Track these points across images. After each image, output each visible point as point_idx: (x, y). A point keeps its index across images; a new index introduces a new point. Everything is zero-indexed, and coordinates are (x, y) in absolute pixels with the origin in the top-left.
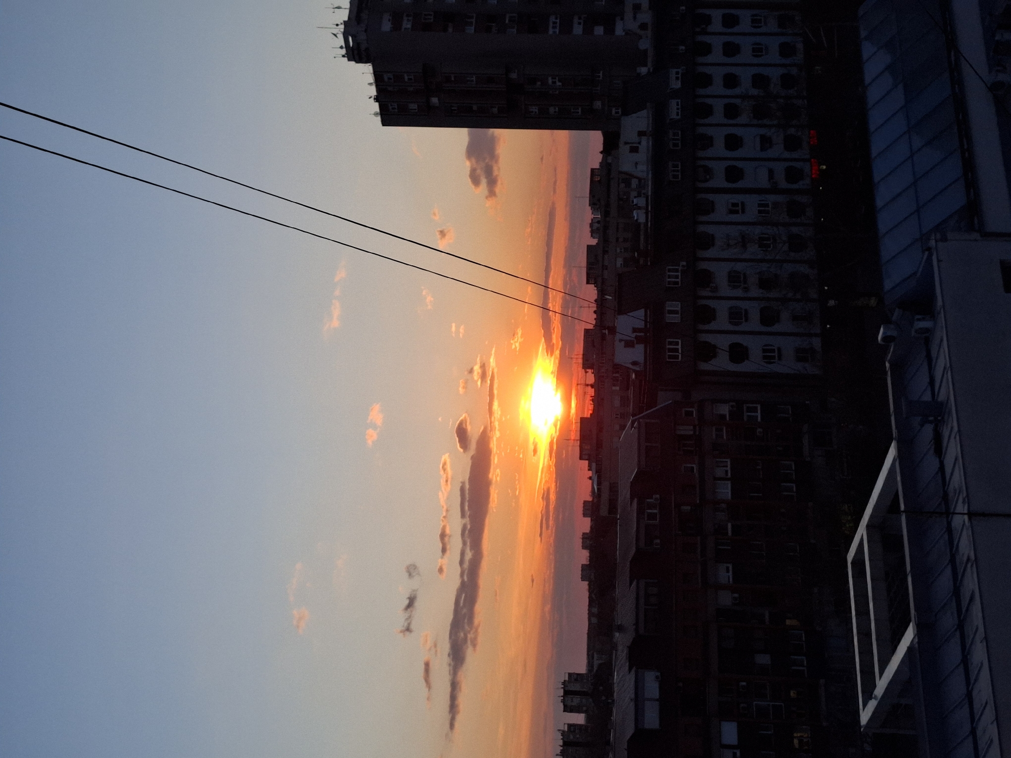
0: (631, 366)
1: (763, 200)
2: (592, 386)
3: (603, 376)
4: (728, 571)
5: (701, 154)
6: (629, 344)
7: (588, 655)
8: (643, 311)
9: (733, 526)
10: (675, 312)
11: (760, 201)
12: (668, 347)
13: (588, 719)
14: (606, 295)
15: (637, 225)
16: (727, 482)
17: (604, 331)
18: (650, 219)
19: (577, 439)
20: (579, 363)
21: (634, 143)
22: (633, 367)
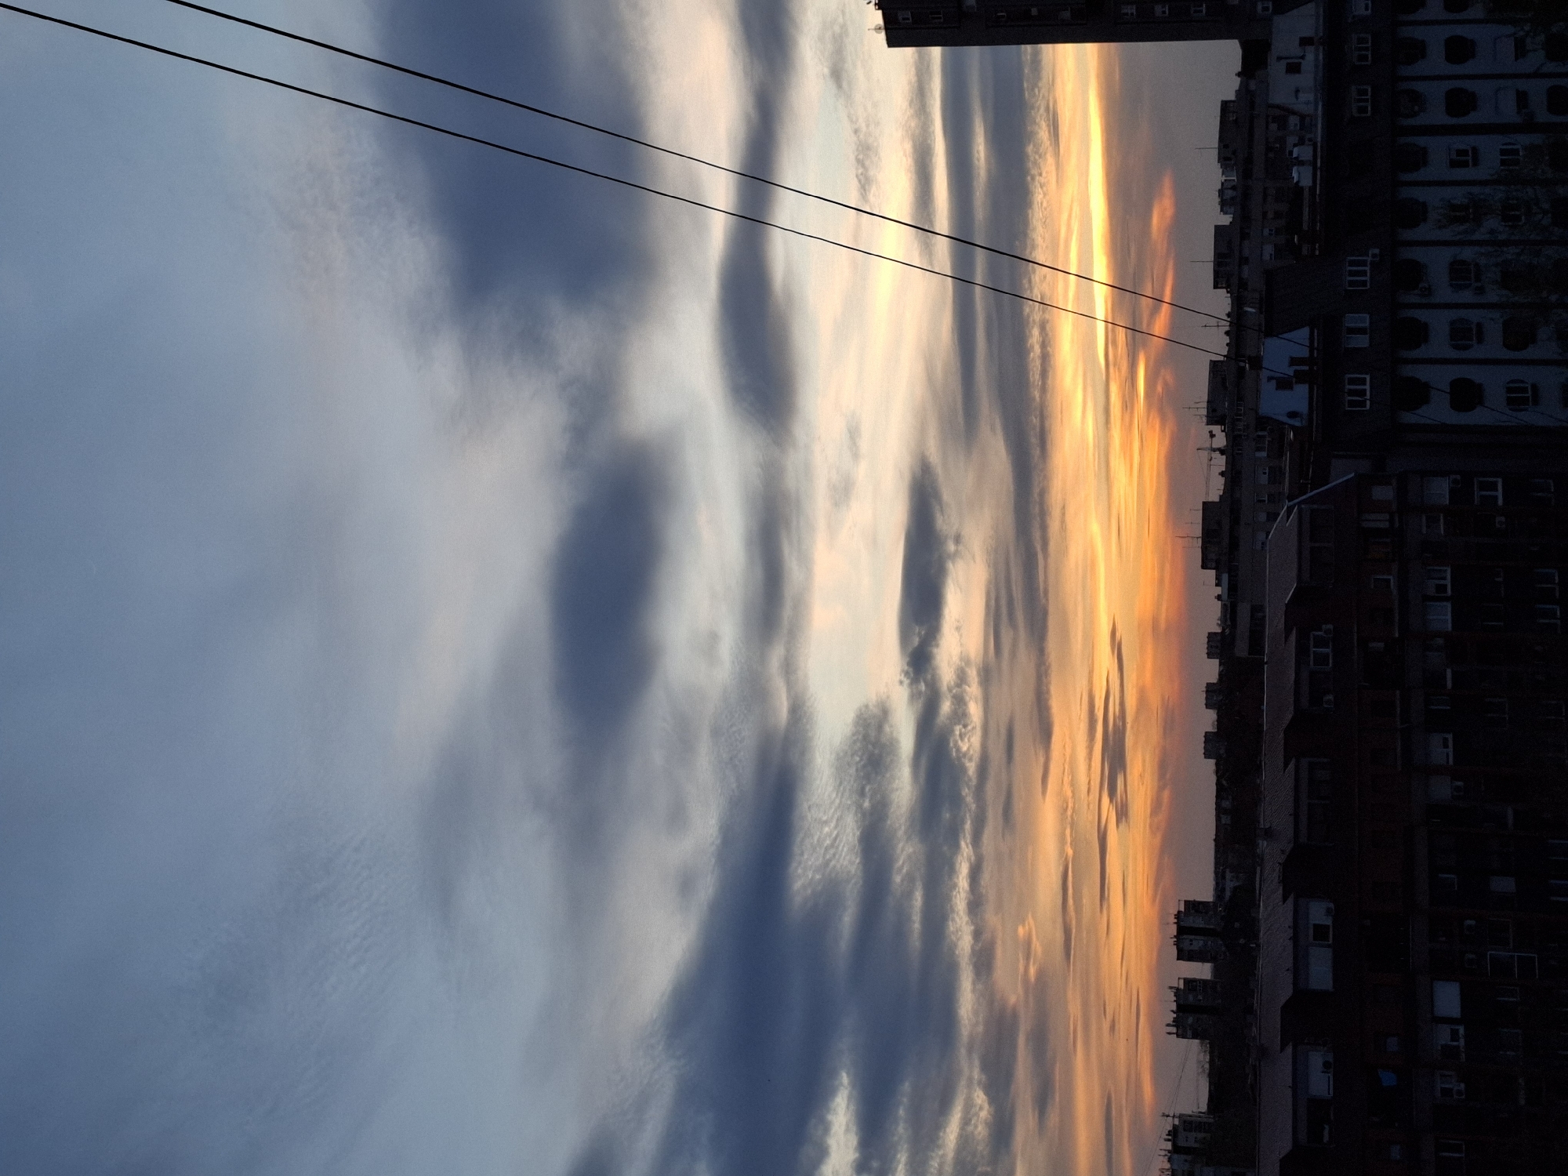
0: (1285, 419)
1: (1510, 144)
2: (1222, 451)
3: (1240, 436)
4: (1446, 746)
5: (1406, 71)
6: (1284, 384)
7: (1216, 873)
8: (1306, 331)
9: (1453, 673)
10: (1362, 331)
11: (1504, 145)
12: (1348, 387)
13: (1216, 971)
14: (1245, 305)
15: (1298, 190)
16: (1445, 603)
17: (1242, 364)
18: (1318, 182)
19: (1197, 536)
20: (1202, 416)
21: (1293, 58)
22: (1289, 421)
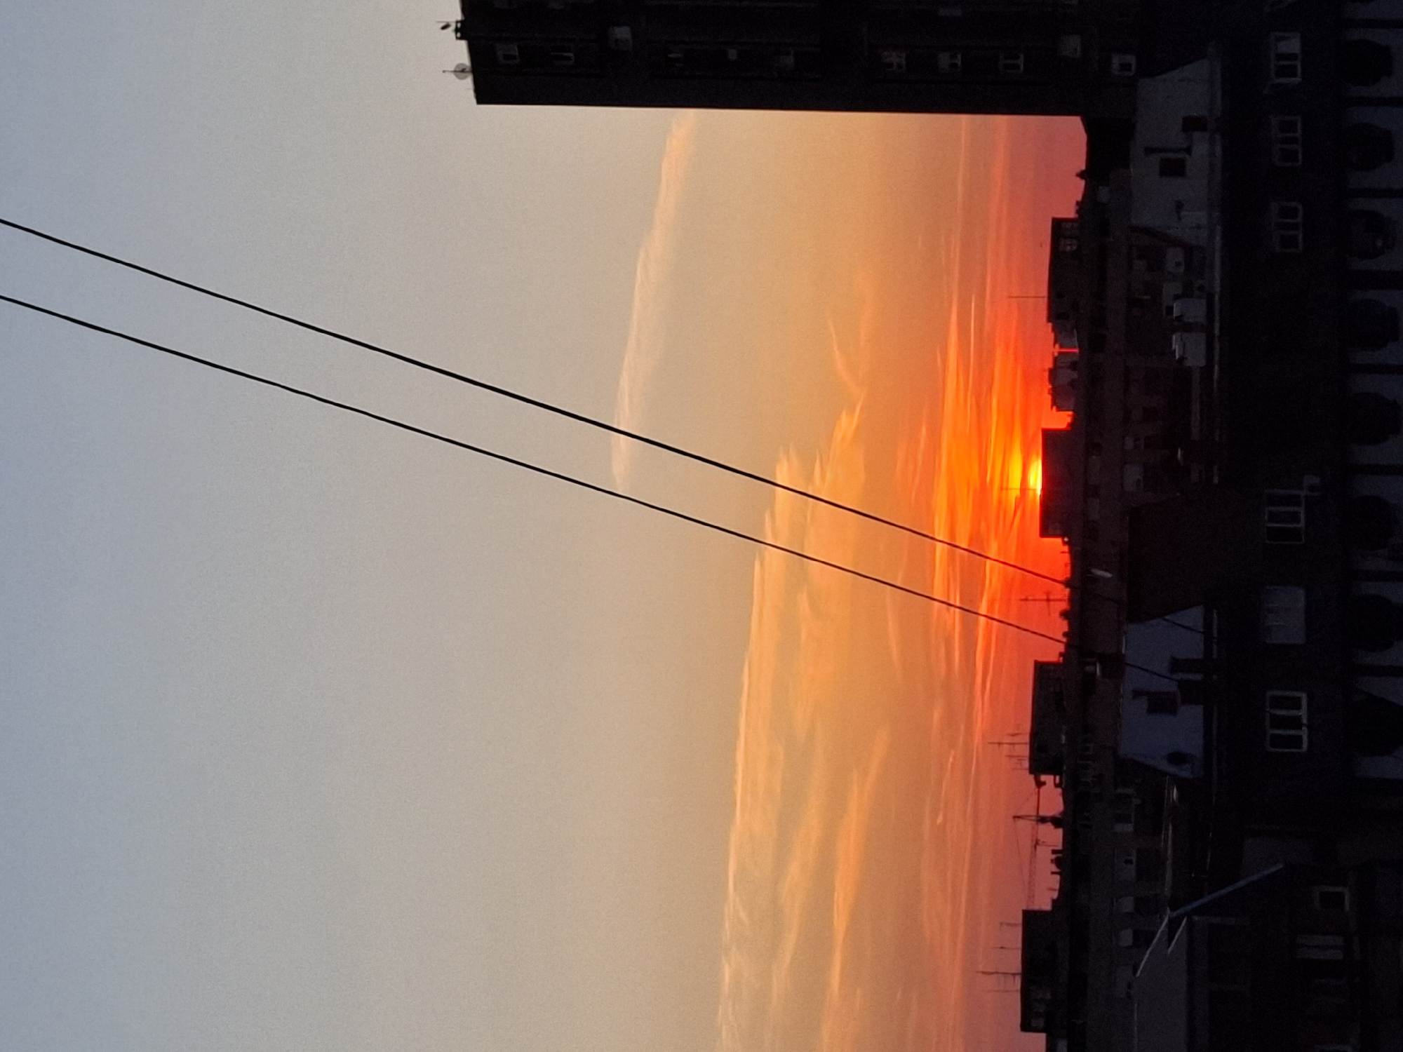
0: (1164, 766)
2: (1056, 822)
3: (1087, 794)
6: (1160, 704)
8: (1199, 612)
10: (1290, 616)
12: (1271, 712)
14: (1096, 566)
15: (1182, 372)
17: (1089, 669)
18: (1217, 358)
19: (1014, 971)
20: (1020, 758)
21: (1171, 150)
22: (1172, 769)
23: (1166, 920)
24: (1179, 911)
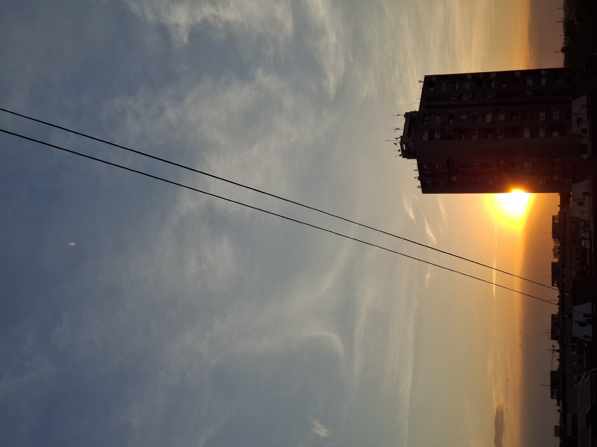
0: (583, 338)
3: (565, 345)
6: (582, 324)
8: (590, 304)
14: (565, 293)
15: (584, 249)
18: (593, 246)
19: (549, 385)
20: (549, 336)
21: (580, 200)
22: (585, 339)
23: (585, 374)
24: (588, 372)
